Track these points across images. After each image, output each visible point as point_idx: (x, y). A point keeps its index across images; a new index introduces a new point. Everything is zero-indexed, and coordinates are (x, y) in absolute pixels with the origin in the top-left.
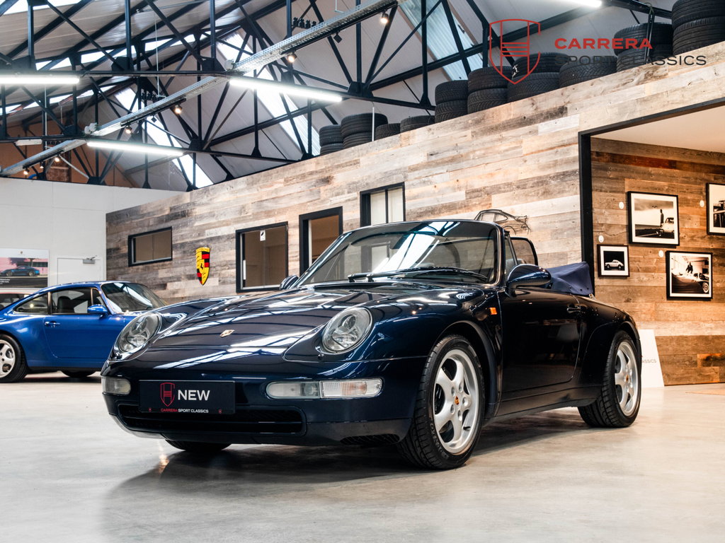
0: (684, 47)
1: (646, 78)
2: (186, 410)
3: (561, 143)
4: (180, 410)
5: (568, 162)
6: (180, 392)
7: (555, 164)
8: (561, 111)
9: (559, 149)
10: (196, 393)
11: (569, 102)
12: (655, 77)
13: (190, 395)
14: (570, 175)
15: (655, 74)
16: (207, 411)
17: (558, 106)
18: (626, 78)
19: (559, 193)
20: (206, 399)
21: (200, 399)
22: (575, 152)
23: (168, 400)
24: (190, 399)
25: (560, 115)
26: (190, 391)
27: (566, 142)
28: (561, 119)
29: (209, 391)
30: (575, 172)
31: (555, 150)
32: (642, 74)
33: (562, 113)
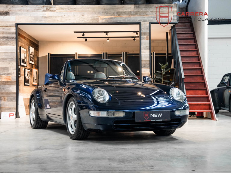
0: (62, 3)
1: (47, 10)
2: (154, 120)
3: (6, 26)
5: (9, 33)
6: (151, 114)
7: (3, 33)
8: (7, 13)
9: (5, 28)
10: (157, 115)
11: (10, 11)
14: (11, 38)
15: (50, 9)
16: (162, 120)
17: (5, 11)
18: (38, 8)
19: (5, 44)
20: (161, 116)
21: (159, 116)
22: (14, 30)
23: (146, 117)
24: (155, 117)
26: (155, 114)
27: (9, 26)
28: (6, 16)
29: (162, 114)
30: (14, 37)
31: (3, 28)
32: (45, 8)
33: (6, 14)
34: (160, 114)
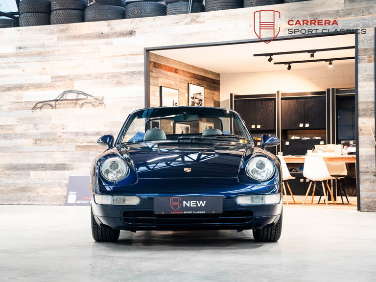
0: (216, 7)
1: (191, 21)
2: (190, 212)
3: (131, 53)
4: (185, 212)
5: (135, 65)
6: (184, 202)
7: (126, 65)
8: (131, 33)
9: (130, 57)
10: (196, 203)
11: (137, 28)
12: (197, 22)
13: (192, 204)
14: (137, 74)
15: (197, 20)
16: (204, 212)
17: (129, 30)
18: (178, 19)
19: (128, 84)
20: (203, 205)
21: (199, 205)
22: (141, 59)
23: (175, 207)
24: (192, 206)
25: (130, 35)
26: (192, 202)
27: (134, 53)
28: (130, 38)
29: (205, 202)
30: (141, 72)
31: (126, 57)
32: (189, 19)
33: (131, 34)
34: (201, 202)
